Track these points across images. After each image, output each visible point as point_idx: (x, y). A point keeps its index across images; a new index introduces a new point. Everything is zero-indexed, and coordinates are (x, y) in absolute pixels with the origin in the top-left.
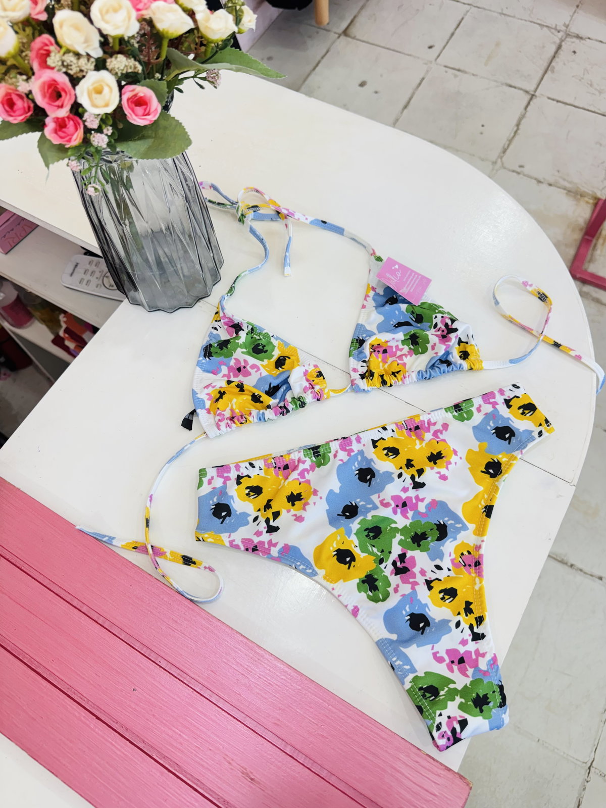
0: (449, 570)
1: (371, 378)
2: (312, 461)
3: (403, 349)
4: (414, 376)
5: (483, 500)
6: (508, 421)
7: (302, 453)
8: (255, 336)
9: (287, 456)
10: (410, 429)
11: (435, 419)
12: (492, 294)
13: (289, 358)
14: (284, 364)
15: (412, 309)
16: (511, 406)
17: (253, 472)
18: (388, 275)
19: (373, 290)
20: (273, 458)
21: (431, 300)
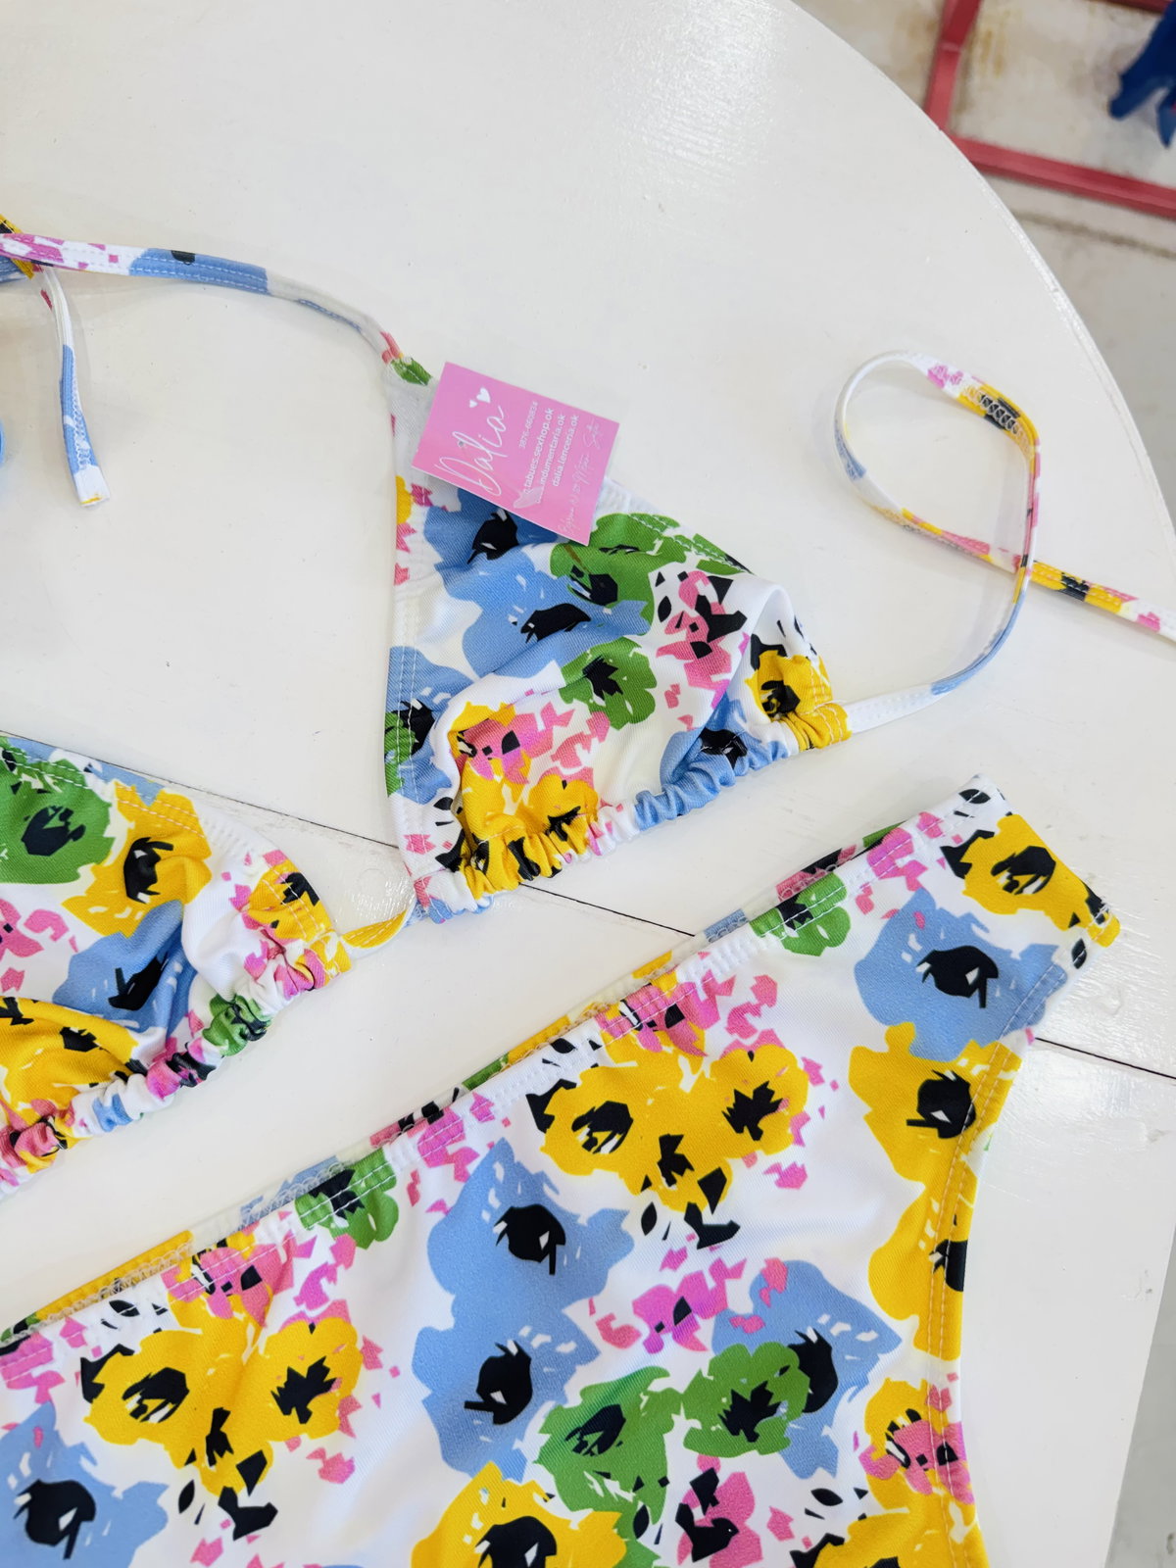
0: (861, 1493)
1: (481, 864)
2: (335, 1232)
3: (569, 714)
4: (626, 819)
5: (929, 1223)
6: (969, 928)
7: (294, 1217)
8: (25, 778)
9: (242, 1239)
10: (652, 1024)
11: (726, 967)
12: (834, 441)
13: (169, 847)
14: (153, 879)
15: (573, 563)
16: (968, 866)
17: (133, 1332)
18: (461, 438)
19: (420, 503)
20: (195, 1262)
21: (632, 503)
